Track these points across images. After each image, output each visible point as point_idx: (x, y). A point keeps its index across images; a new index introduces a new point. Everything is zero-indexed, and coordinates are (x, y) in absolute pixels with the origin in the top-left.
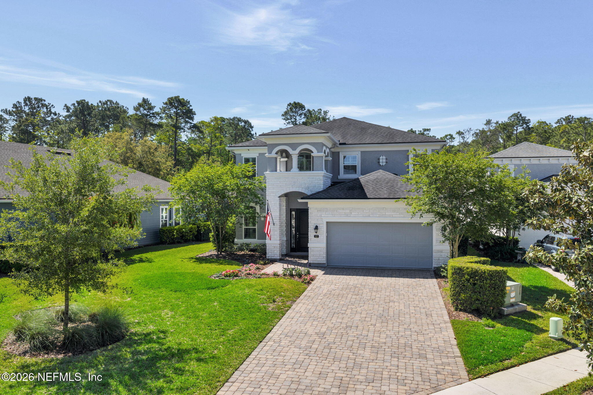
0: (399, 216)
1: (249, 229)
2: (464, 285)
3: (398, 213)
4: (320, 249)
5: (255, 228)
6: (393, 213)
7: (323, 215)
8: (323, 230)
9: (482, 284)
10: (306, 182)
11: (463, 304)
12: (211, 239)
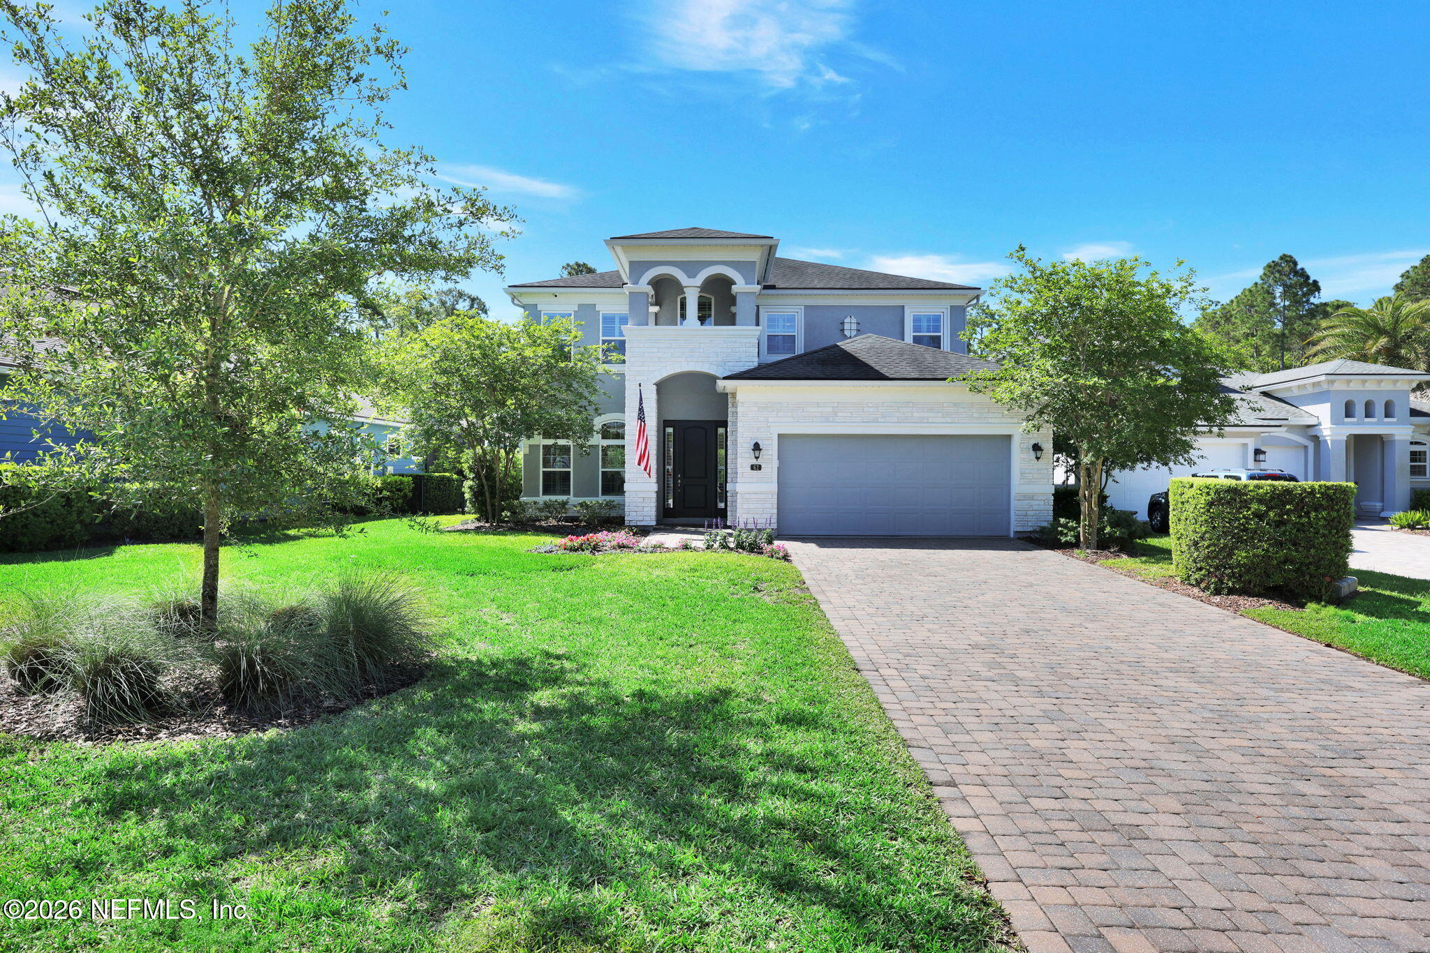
0: (942, 420)
1: (555, 472)
2: (1246, 530)
3: (940, 415)
4: (763, 496)
5: (569, 473)
6: (927, 415)
7: (770, 420)
8: (770, 452)
9: (1305, 520)
10: (719, 350)
11: (1241, 576)
12: (467, 496)
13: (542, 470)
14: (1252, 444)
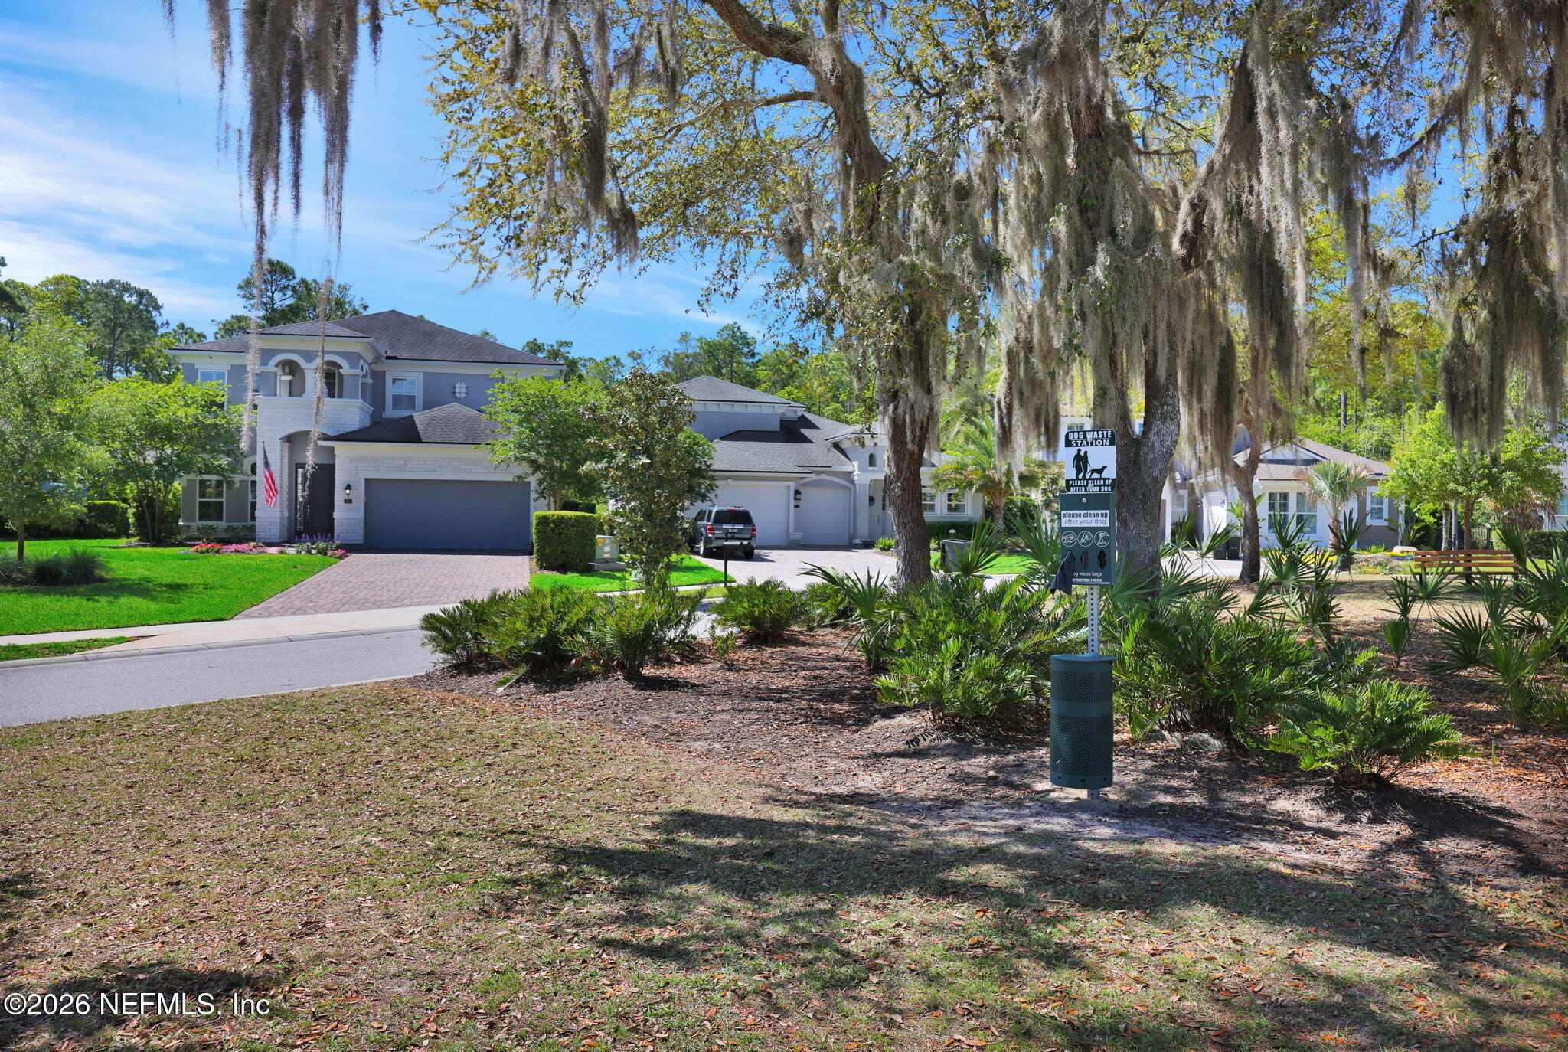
0: (480, 471)
1: (209, 502)
2: (549, 537)
4: (353, 520)
5: (222, 502)
7: (359, 469)
8: (359, 491)
9: (568, 532)
10: (330, 416)
11: (548, 560)
12: (131, 521)
13: (198, 500)
14: (792, 485)
